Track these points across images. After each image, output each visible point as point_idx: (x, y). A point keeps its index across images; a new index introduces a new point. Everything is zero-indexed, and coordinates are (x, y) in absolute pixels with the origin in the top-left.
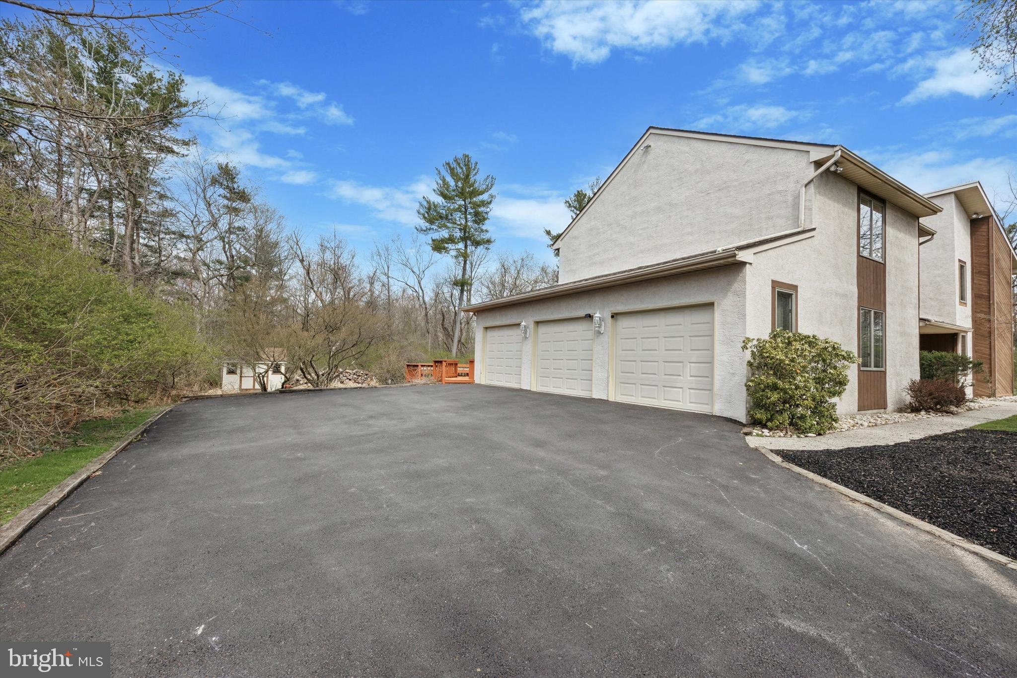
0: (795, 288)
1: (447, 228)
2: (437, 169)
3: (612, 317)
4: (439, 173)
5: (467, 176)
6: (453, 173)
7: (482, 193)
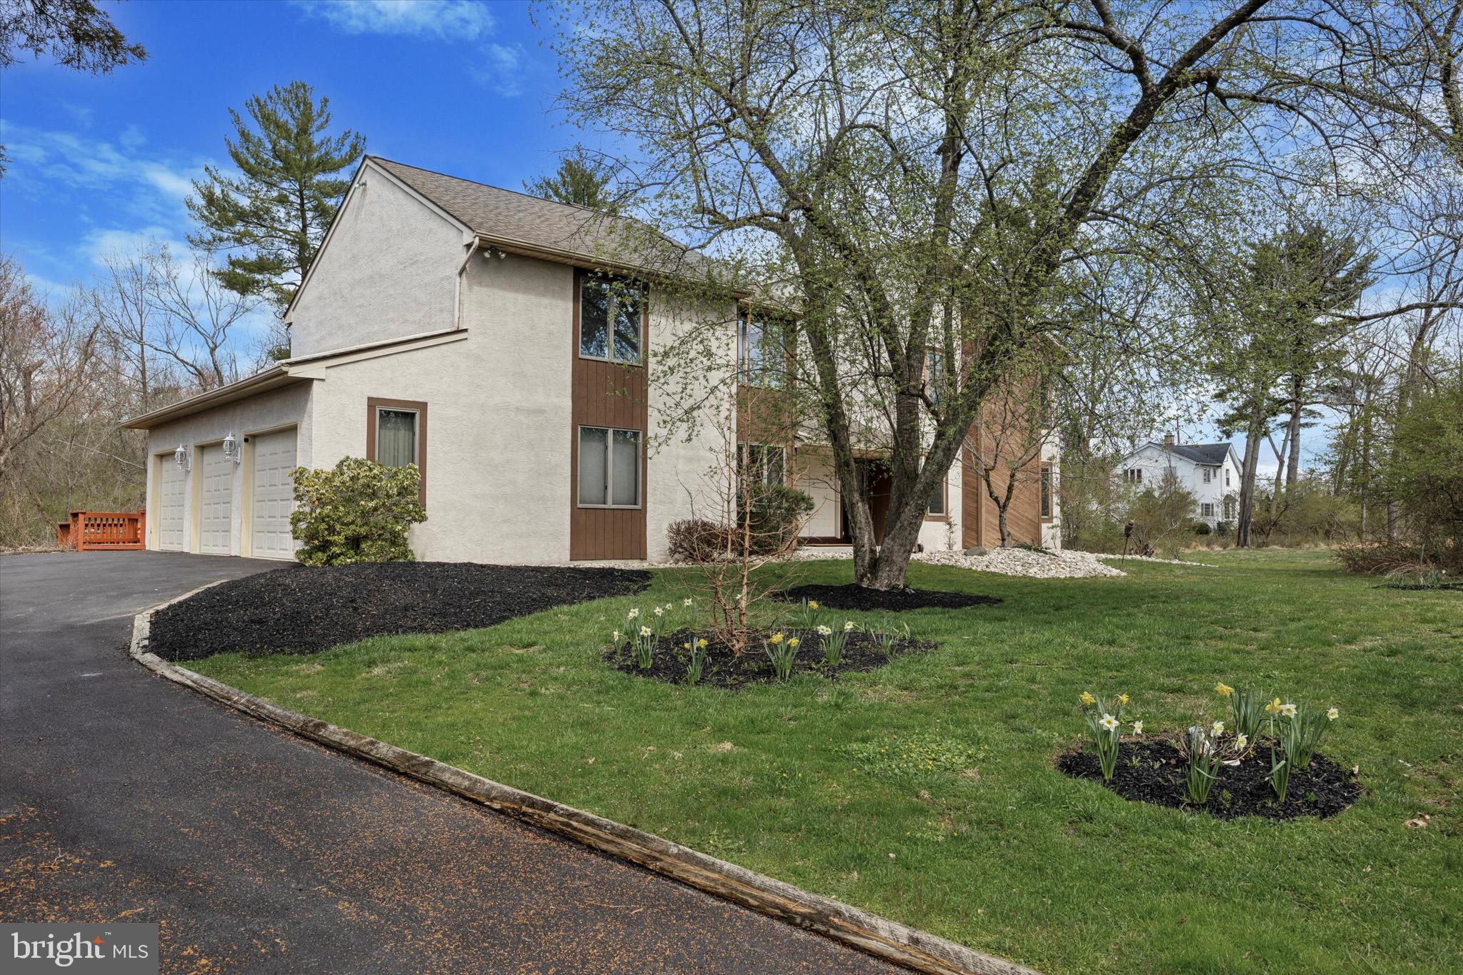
0: (423, 406)
1: (256, 241)
2: (232, 111)
3: (246, 440)
4: (237, 120)
5: (303, 131)
6: (267, 120)
7: (336, 168)
